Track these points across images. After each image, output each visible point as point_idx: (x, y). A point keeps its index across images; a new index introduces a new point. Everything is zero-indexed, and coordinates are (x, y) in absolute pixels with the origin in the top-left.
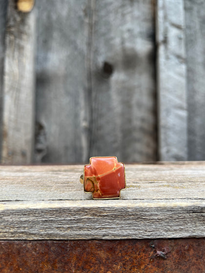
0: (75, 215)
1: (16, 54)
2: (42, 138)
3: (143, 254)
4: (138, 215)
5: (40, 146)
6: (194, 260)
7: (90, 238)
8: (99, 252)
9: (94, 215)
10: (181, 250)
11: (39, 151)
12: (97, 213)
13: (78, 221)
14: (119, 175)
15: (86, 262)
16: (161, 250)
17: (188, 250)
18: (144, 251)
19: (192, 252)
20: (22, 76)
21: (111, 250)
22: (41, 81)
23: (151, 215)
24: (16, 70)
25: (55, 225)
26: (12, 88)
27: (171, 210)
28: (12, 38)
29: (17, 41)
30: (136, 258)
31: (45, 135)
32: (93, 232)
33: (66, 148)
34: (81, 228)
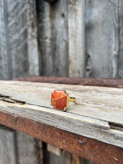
0: (46, 115)
1: (74, 15)
2: (89, 63)
3: (74, 140)
4: (69, 121)
5: (88, 67)
6: (98, 152)
7: (52, 125)
8: (56, 132)
9: (52, 116)
10: (91, 144)
11: (88, 70)
12: (53, 115)
13: (48, 117)
14: (64, 100)
15: (52, 135)
16: (81, 141)
17: (95, 145)
18: (74, 138)
19: (97, 147)
20: (77, 28)
21: (61, 133)
22: (88, 28)
23: (75, 123)
24: (74, 25)
25: (41, 117)
26: (72, 36)
27: (83, 122)
28: (71, 5)
29: (74, 7)
30: (71, 140)
31: (91, 60)
32: (53, 123)
33: (103, 68)
34: (49, 121)
